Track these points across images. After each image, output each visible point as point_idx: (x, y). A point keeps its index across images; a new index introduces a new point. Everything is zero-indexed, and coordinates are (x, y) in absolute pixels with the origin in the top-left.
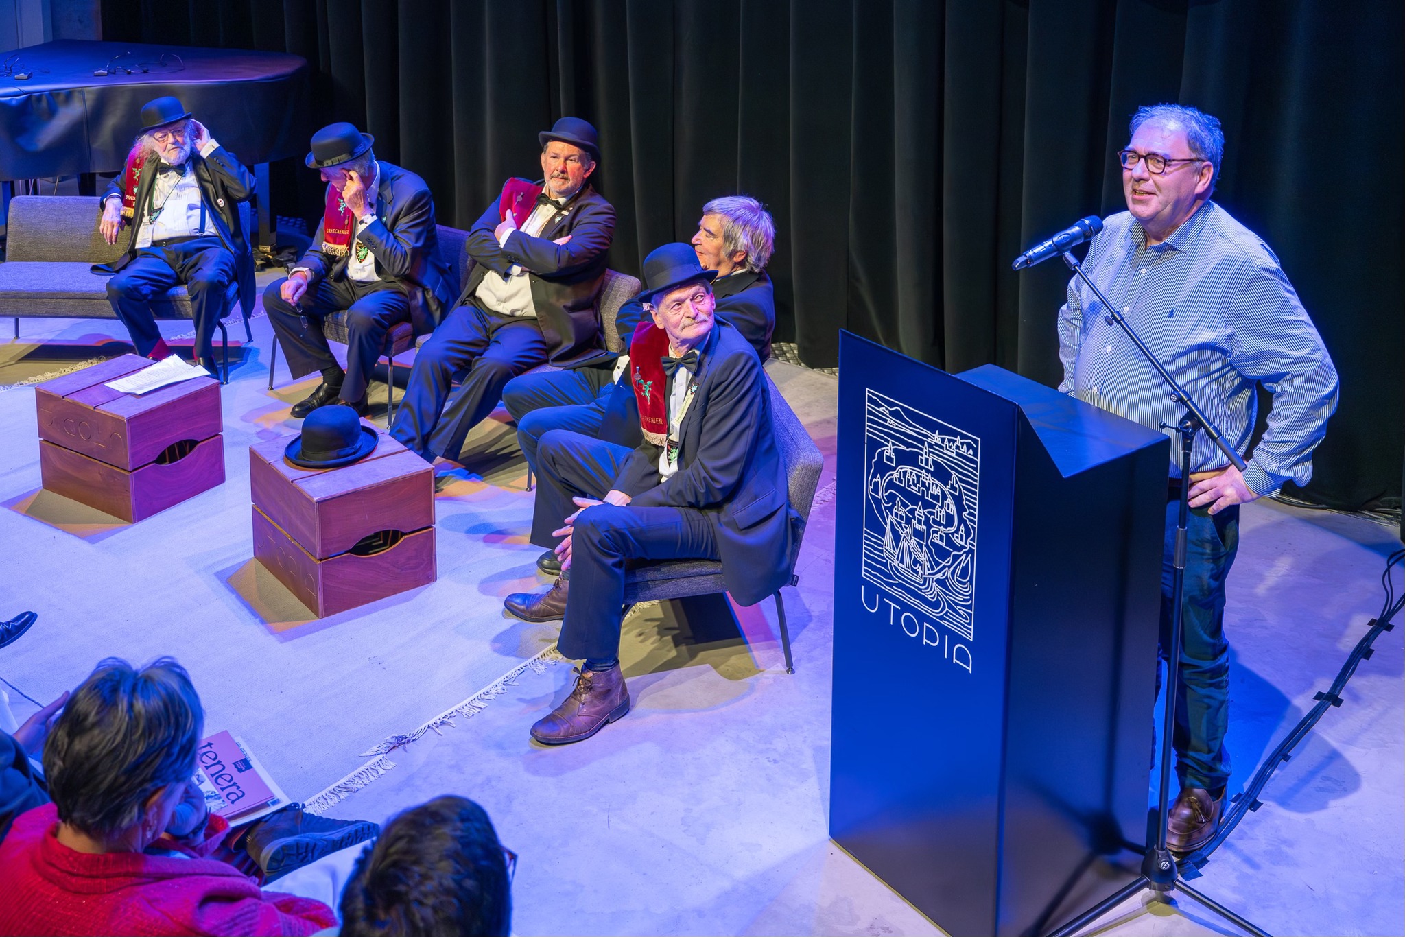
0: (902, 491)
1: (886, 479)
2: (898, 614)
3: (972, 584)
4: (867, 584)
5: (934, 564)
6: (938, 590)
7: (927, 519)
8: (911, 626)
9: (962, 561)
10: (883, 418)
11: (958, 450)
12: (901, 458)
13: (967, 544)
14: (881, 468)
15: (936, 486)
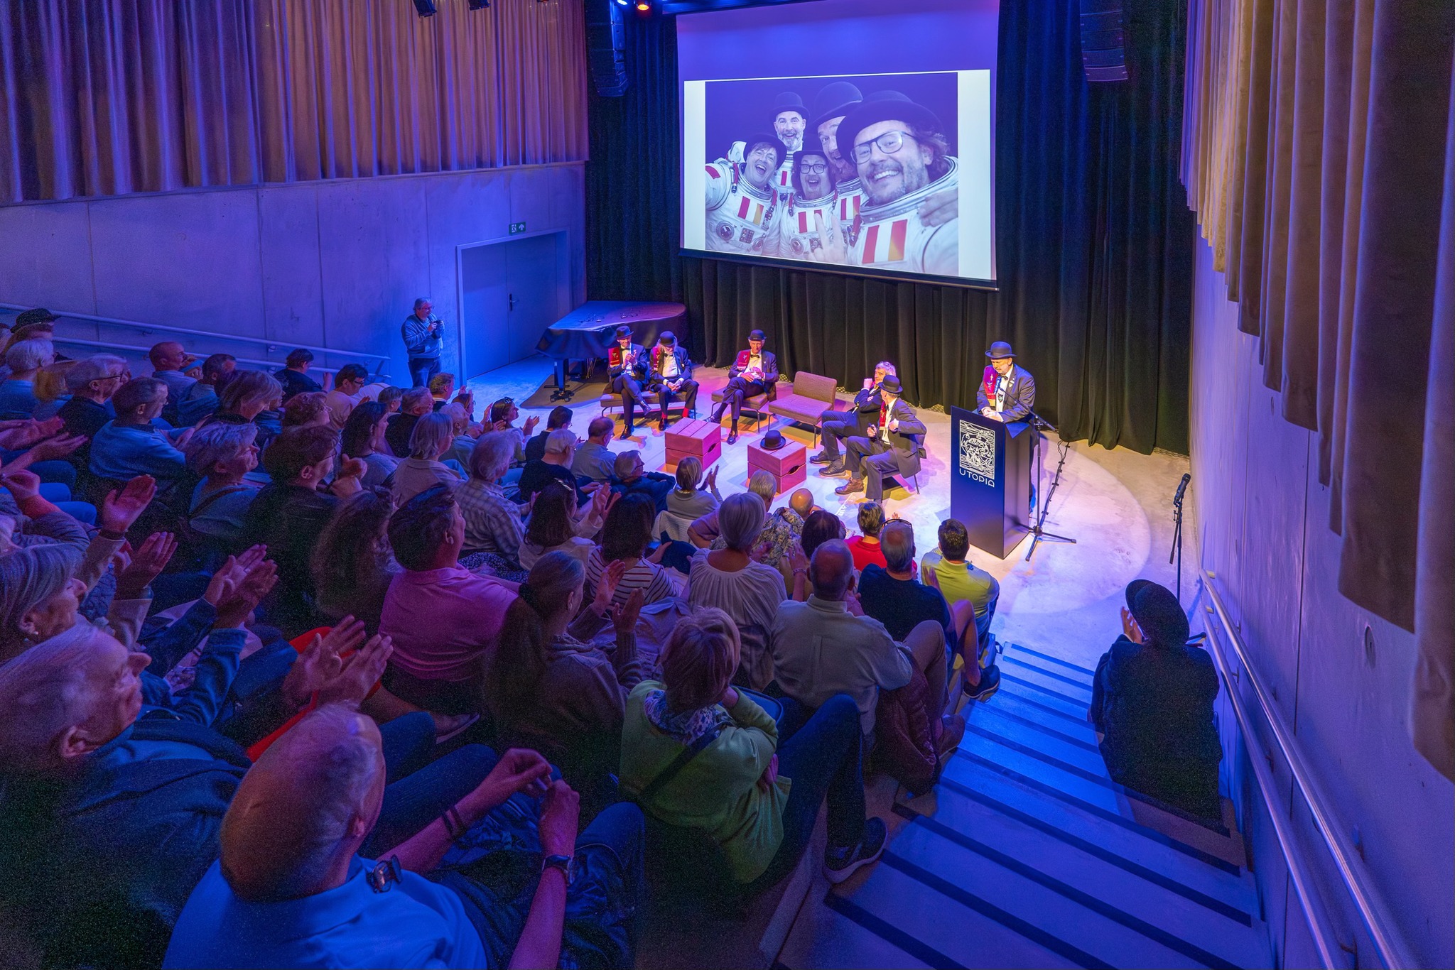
0: (972, 445)
1: (967, 442)
3: (993, 465)
5: (982, 461)
6: (984, 468)
8: (975, 477)
9: (991, 460)
10: (965, 426)
11: (989, 434)
12: (971, 437)
13: (992, 456)
14: (965, 439)
15: (982, 443)
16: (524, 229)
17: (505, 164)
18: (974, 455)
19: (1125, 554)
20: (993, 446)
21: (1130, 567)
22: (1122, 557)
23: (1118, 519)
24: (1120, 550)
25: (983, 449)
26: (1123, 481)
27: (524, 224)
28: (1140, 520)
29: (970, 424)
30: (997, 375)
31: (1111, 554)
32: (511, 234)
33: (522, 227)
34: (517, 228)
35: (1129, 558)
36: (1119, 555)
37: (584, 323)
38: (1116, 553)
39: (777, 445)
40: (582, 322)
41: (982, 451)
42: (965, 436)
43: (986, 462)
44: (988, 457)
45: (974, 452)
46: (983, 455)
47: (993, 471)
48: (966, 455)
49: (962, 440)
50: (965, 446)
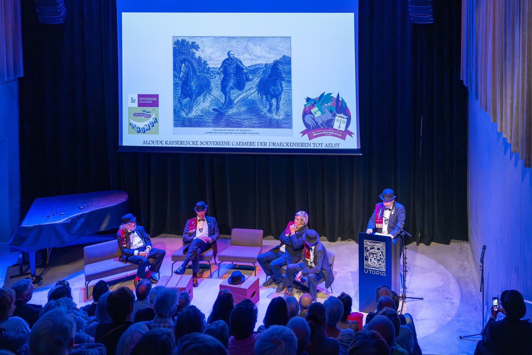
0: (372, 253)
1: (369, 252)
2: (371, 271)
3: (385, 263)
4: (365, 269)
5: (378, 262)
6: (379, 266)
7: (376, 256)
8: (374, 272)
9: (383, 260)
10: (367, 243)
11: (381, 245)
12: (371, 248)
13: (384, 258)
14: (368, 251)
15: (378, 251)
18: (373, 260)
19: (450, 300)
20: (384, 252)
21: (454, 305)
22: (449, 301)
23: (442, 283)
24: (447, 298)
25: (379, 255)
26: (439, 262)
28: (453, 281)
29: (371, 241)
30: (384, 208)
31: (444, 301)
35: (452, 301)
36: (447, 301)
37: (51, 217)
38: (446, 300)
39: (240, 280)
40: (48, 217)
41: (378, 256)
42: (367, 249)
43: (380, 262)
44: (382, 259)
45: (373, 257)
46: (378, 259)
47: (385, 266)
48: (368, 260)
49: (365, 251)
50: (367, 255)
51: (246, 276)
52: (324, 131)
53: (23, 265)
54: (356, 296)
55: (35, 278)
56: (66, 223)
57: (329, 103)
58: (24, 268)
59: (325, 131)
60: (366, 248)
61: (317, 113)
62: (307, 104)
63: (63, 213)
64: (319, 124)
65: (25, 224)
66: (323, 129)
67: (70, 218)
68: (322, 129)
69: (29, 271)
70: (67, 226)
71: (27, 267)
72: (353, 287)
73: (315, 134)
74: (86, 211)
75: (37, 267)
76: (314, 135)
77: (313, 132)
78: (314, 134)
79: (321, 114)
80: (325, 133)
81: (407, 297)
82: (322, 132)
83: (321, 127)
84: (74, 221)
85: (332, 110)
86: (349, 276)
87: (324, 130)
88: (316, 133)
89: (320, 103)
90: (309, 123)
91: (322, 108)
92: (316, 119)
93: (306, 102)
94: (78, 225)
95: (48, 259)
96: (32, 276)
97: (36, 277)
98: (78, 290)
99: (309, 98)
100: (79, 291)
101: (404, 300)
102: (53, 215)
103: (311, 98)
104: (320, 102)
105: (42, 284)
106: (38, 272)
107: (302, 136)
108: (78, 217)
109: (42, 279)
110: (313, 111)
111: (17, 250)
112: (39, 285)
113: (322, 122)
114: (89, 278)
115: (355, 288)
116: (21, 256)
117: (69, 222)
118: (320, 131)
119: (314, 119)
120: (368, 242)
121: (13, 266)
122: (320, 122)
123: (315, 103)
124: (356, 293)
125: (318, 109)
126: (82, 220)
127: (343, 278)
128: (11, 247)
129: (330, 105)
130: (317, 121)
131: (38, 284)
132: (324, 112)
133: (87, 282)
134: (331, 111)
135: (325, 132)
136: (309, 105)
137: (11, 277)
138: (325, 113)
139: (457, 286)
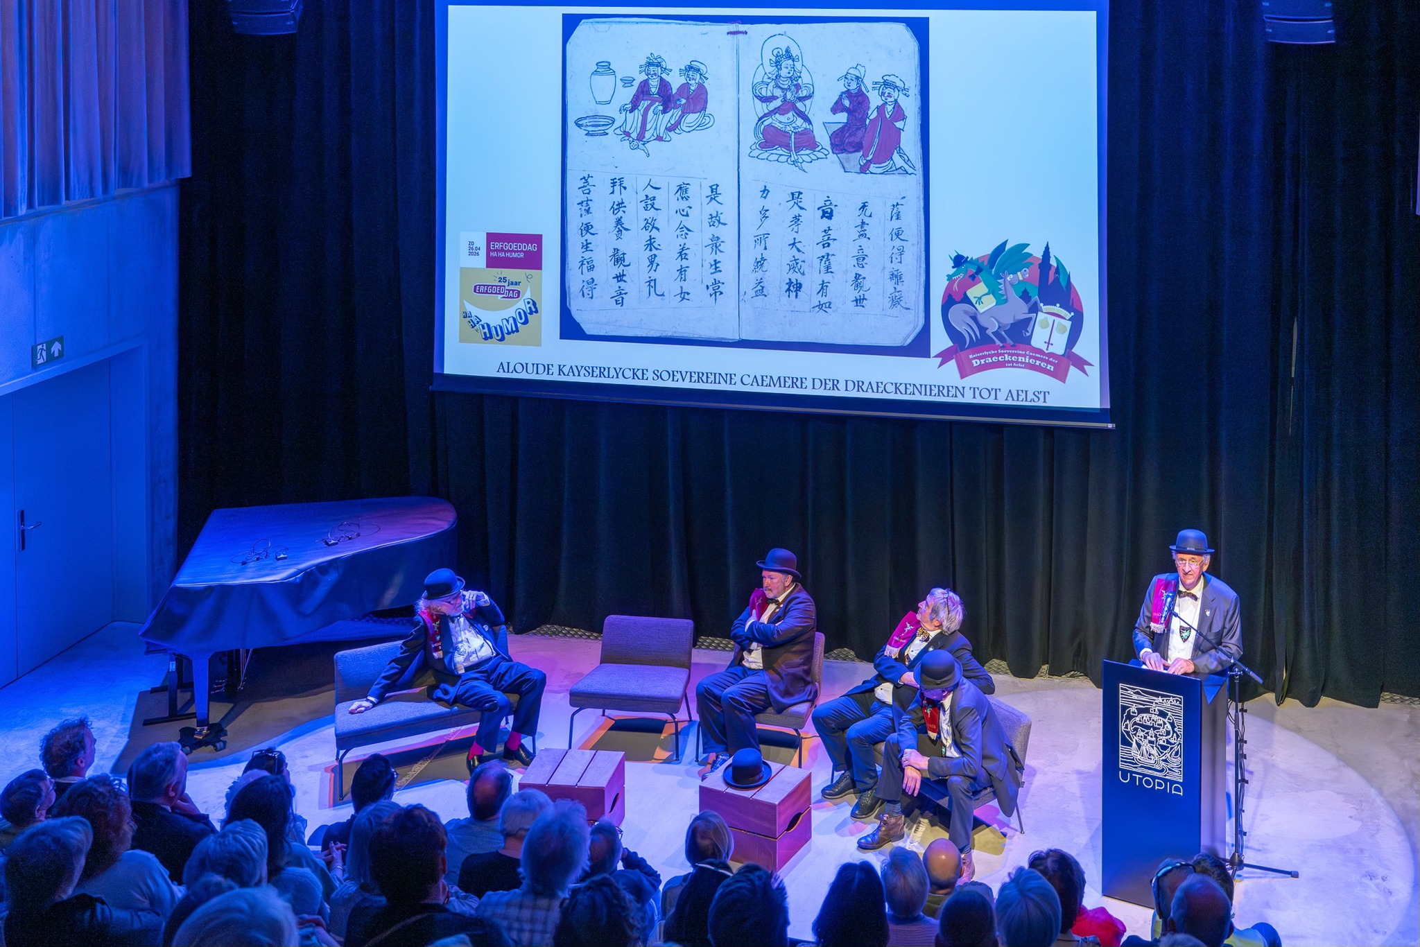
0: (1142, 725)
1: (1132, 721)
3: (1180, 757)
5: (1160, 753)
6: (1163, 764)
8: (1148, 783)
9: (1176, 748)
10: (1130, 695)
11: (1172, 703)
12: (1140, 711)
13: (1177, 741)
14: (1129, 717)
15: (1160, 720)
16: (61, 353)
17: (30, 205)
18: (1145, 743)
19: (1379, 881)
20: (1180, 723)
21: (1392, 899)
22: (1377, 886)
23: (1354, 826)
24: (1372, 876)
25: (1163, 731)
26: (1346, 760)
27: (60, 340)
28: (1388, 821)
29: (1138, 689)
31: (1360, 883)
32: (35, 367)
33: (56, 348)
34: (48, 350)
35: (1387, 886)
36: (1372, 884)
37: (251, 564)
38: (1366, 881)
39: (757, 777)
40: (244, 563)
41: (1159, 735)
42: (1129, 712)
43: (1167, 754)
44: (1171, 744)
45: (1145, 737)
46: (1161, 742)
47: (1180, 767)
48: (1130, 745)
49: (1122, 718)
50: (1129, 730)
51: (775, 767)
52: (1003, 354)
53: (178, 691)
54: (1094, 847)
55: (206, 728)
56: (289, 583)
57: (1019, 273)
58: (182, 697)
59: (1007, 353)
60: (1124, 708)
61: (983, 299)
62: (954, 274)
63: (282, 556)
64: (989, 332)
65: (184, 580)
66: (1002, 348)
67: (300, 571)
68: (997, 348)
69: (192, 710)
70: (295, 591)
71: (188, 695)
72: (1084, 820)
73: (978, 361)
74: (342, 552)
75: (212, 698)
76: (976, 363)
77: (971, 357)
78: (974, 361)
79: (994, 304)
80: (1006, 359)
81: (1245, 862)
82: (998, 355)
83: (995, 342)
84: (311, 578)
85: (1028, 293)
86: (1074, 786)
87: (1002, 351)
88: (980, 358)
89: (993, 273)
90: (961, 328)
91: (1000, 287)
92: (980, 318)
93: (953, 267)
94: (321, 591)
95: (242, 678)
96: (200, 724)
97: (211, 727)
98: (316, 770)
99: (962, 257)
100: (320, 773)
101: (1238, 873)
102: (258, 559)
103: (968, 257)
104: (993, 270)
105: (224, 748)
106: (217, 712)
107: (941, 364)
108: (323, 569)
109: (226, 735)
110: (972, 293)
111: (164, 651)
112: (216, 750)
113: (999, 327)
114: (346, 741)
115: (1089, 821)
116: (173, 666)
117: (298, 580)
118: (993, 352)
119: (974, 318)
120: (1130, 691)
121: (154, 691)
122: (992, 327)
123: (979, 270)
124: (1092, 838)
125: (986, 290)
126: (332, 577)
127: (1054, 789)
128: (147, 643)
129: (1021, 278)
130: (983, 323)
131: (215, 746)
132: (1005, 297)
133: (342, 752)
134: (1025, 296)
135: (1006, 355)
136: (961, 276)
137: (148, 723)
138: (1006, 301)
139: (1401, 838)
